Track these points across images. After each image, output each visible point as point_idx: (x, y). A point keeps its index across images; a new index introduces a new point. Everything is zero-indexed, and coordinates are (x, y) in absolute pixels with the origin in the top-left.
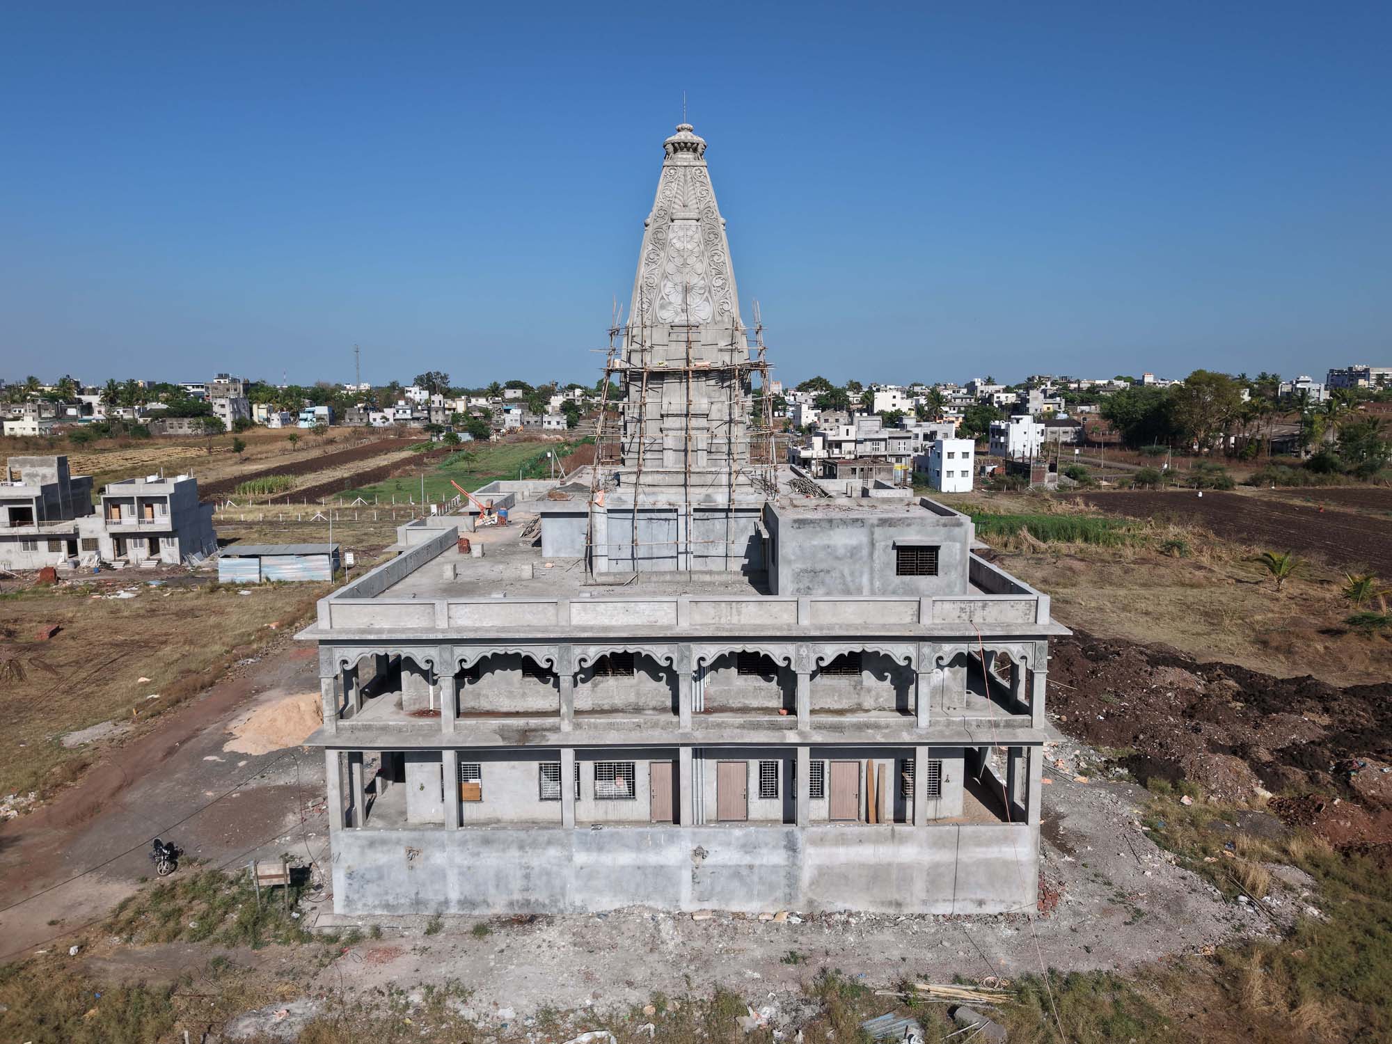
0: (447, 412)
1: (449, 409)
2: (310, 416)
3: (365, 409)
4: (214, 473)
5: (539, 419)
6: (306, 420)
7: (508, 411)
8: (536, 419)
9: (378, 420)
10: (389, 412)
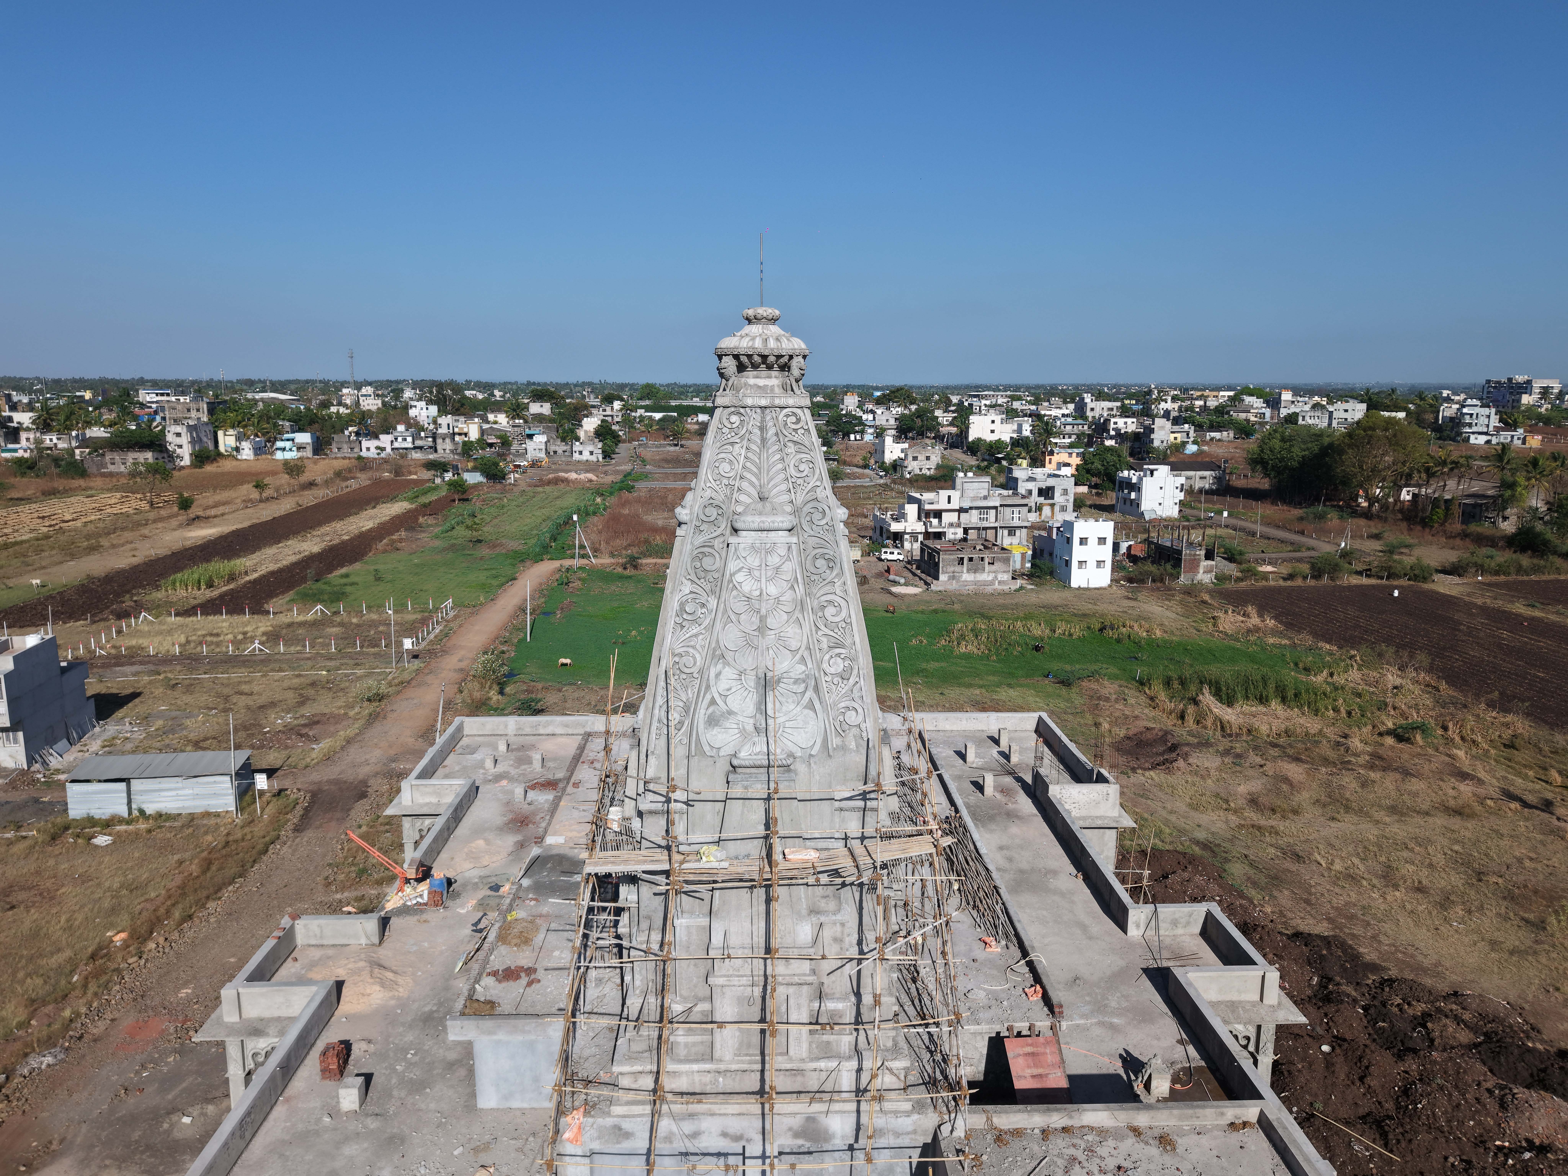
0: (457, 438)
1: (460, 434)
2: (288, 445)
3: (357, 434)
4: (147, 544)
5: (568, 448)
6: (284, 449)
7: (530, 437)
8: (565, 448)
9: (373, 450)
10: (385, 440)
